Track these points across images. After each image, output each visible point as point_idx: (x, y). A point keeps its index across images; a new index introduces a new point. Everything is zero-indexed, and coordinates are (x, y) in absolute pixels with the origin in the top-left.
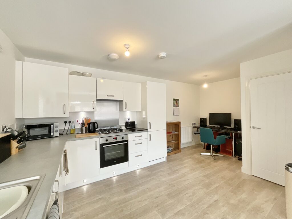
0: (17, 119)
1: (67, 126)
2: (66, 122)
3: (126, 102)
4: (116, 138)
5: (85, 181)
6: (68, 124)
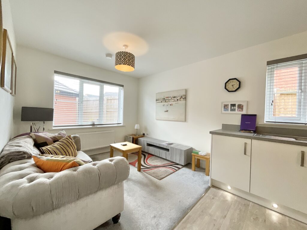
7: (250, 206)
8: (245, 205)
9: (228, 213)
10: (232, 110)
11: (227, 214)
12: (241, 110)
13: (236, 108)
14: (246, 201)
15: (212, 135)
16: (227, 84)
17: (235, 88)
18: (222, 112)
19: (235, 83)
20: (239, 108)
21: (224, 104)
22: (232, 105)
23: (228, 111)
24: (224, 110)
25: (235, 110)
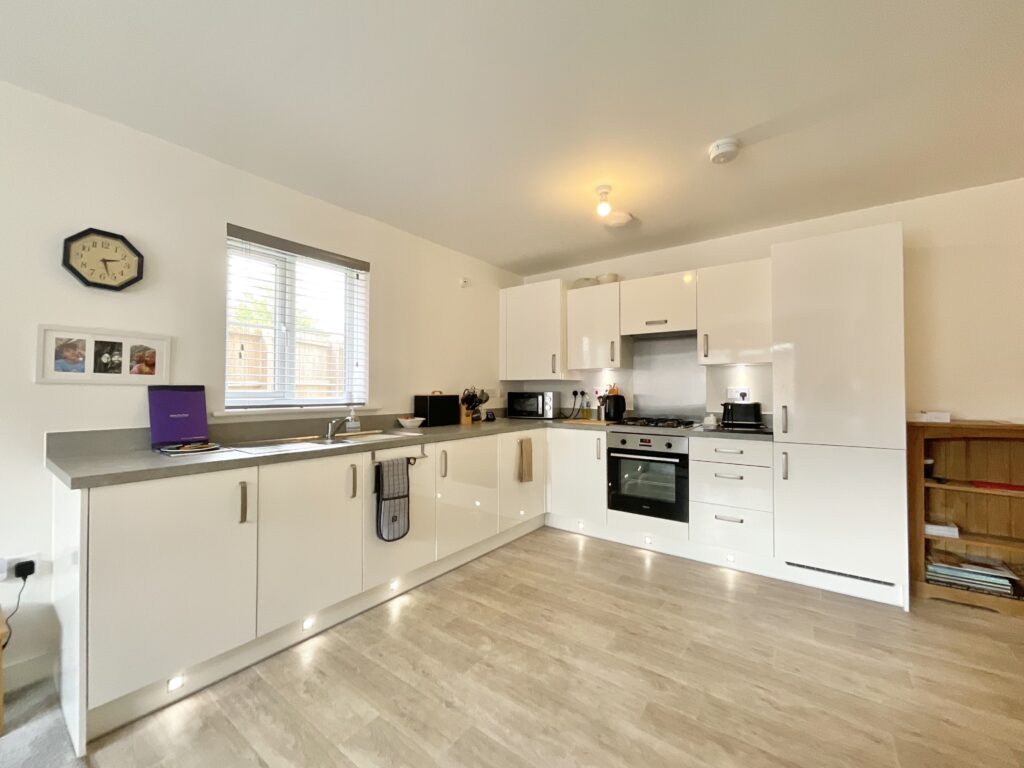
0: (502, 381)
1: (579, 402)
2: (575, 393)
3: (706, 335)
4: (649, 441)
5: (581, 526)
6: (579, 396)
7: (263, 676)
8: (251, 687)
9: (255, 747)
10: (100, 368)
11: (256, 754)
12: (147, 369)
13: (125, 359)
14: (242, 676)
15: (86, 490)
16: (76, 247)
17: (118, 276)
18: (43, 376)
19: (117, 256)
20: (138, 362)
21: (57, 339)
22: (103, 347)
23: (83, 371)
24: (59, 368)
25: (116, 368)
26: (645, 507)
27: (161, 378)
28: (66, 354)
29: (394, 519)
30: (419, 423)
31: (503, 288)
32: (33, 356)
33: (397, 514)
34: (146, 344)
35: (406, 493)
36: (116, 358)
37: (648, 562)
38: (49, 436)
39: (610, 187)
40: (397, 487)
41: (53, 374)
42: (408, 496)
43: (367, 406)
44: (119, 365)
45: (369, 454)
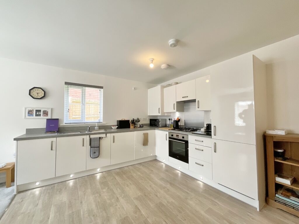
1: (170, 122)
2: (169, 119)
3: (198, 101)
4: (178, 136)
5: (164, 160)
8: (51, 188)
10: (36, 115)
12: (46, 115)
13: (42, 113)
15: (17, 141)
16: (32, 91)
17: (40, 96)
18: (25, 117)
19: (40, 92)
20: (44, 114)
21: (28, 110)
22: (37, 111)
23: (33, 116)
24: (29, 116)
25: (40, 115)
26: (178, 157)
27: (49, 117)
28: (30, 113)
29: (95, 153)
30: (116, 128)
31: (149, 89)
32: (23, 113)
33: (95, 151)
34: (46, 110)
35: (99, 146)
36: (40, 113)
37: (180, 175)
38: (26, 129)
39: (153, 59)
40: (95, 144)
41: (27, 117)
42: (99, 147)
43: (103, 123)
44: (41, 114)
45: (88, 136)
